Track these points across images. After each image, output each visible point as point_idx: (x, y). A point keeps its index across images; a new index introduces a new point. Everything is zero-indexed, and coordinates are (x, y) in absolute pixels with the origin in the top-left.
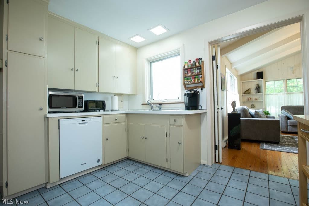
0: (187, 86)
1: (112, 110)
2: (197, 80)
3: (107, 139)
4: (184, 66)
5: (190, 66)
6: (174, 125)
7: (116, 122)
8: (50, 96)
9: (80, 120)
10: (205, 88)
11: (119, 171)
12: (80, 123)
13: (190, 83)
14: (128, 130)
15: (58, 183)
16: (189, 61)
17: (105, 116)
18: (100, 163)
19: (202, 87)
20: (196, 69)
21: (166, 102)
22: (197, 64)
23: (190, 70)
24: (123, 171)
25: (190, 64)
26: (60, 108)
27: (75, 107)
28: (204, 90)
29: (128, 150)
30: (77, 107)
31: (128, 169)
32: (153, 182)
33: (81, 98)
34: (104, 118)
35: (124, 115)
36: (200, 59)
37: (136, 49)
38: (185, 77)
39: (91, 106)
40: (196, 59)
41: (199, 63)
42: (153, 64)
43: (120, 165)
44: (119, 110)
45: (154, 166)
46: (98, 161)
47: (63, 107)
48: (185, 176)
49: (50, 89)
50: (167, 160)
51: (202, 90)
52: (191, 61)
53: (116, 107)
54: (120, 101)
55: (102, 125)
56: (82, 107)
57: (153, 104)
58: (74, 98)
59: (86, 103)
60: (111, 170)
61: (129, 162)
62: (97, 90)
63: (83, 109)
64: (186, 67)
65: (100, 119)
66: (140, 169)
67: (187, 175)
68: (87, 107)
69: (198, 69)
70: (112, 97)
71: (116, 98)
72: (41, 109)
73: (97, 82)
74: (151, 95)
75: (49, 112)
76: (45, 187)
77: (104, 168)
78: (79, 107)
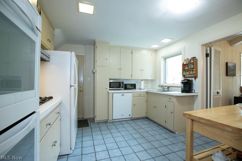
0: (186, 76)
1: (140, 89)
2: (192, 72)
3: (135, 105)
4: (184, 63)
5: (187, 63)
6: (169, 101)
7: (140, 96)
8: (110, 83)
9: (121, 94)
10: (198, 78)
11: (139, 123)
12: (121, 96)
13: (187, 74)
14: (147, 101)
15: (112, 121)
16: (187, 59)
17: (134, 93)
18: (130, 117)
19: (196, 78)
20: (191, 65)
21: (174, 85)
22: (192, 61)
23: (188, 66)
24: (141, 123)
25: (188, 61)
26: (114, 88)
27: (120, 88)
28: (197, 79)
29: (146, 113)
30: (121, 87)
31: (144, 123)
32: (154, 131)
33: (123, 83)
34: (133, 94)
35: (145, 93)
36: (194, 57)
37: (156, 51)
38: (184, 70)
39: (128, 87)
40: (192, 58)
41: (193, 60)
42: (167, 60)
43: (141, 120)
44: (144, 89)
45: (160, 124)
46: (130, 115)
47: (115, 87)
48: (175, 133)
49: (110, 79)
50: (165, 122)
51: (195, 79)
52: (188, 59)
53: (142, 87)
54: (146, 84)
55: (132, 97)
56: (123, 88)
57: (165, 86)
58: (120, 83)
59: (126, 85)
60: (136, 121)
61: (147, 119)
62: (131, 79)
63: (124, 88)
64: (185, 63)
65: (131, 94)
66: (151, 124)
67: (177, 133)
68: (126, 87)
69: (193, 64)
70: (140, 82)
71: (143, 82)
72: (107, 89)
73: (131, 74)
74: (165, 80)
75: (109, 90)
76: (107, 121)
77: (133, 119)
78: (122, 88)
